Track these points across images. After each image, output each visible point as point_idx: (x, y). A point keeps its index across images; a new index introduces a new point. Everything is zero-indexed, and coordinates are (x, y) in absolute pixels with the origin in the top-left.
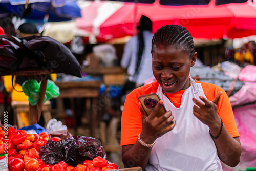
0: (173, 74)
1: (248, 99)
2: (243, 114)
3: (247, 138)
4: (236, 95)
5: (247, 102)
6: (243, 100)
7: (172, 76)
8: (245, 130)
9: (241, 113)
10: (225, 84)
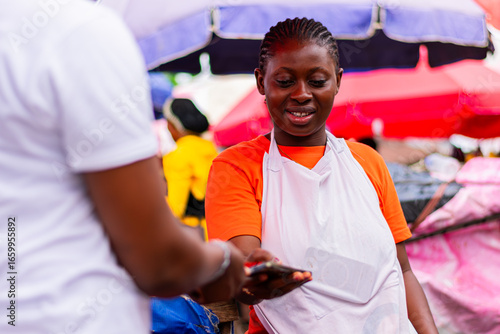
0: (313, 94)
1: (471, 214)
2: (466, 244)
3: (475, 288)
4: (448, 206)
5: (470, 219)
6: (461, 216)
7: (311, 96)
8: (472, 276)
9: (460, 242)
10: (426, 189)
